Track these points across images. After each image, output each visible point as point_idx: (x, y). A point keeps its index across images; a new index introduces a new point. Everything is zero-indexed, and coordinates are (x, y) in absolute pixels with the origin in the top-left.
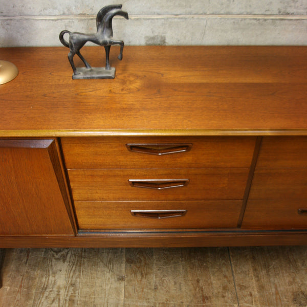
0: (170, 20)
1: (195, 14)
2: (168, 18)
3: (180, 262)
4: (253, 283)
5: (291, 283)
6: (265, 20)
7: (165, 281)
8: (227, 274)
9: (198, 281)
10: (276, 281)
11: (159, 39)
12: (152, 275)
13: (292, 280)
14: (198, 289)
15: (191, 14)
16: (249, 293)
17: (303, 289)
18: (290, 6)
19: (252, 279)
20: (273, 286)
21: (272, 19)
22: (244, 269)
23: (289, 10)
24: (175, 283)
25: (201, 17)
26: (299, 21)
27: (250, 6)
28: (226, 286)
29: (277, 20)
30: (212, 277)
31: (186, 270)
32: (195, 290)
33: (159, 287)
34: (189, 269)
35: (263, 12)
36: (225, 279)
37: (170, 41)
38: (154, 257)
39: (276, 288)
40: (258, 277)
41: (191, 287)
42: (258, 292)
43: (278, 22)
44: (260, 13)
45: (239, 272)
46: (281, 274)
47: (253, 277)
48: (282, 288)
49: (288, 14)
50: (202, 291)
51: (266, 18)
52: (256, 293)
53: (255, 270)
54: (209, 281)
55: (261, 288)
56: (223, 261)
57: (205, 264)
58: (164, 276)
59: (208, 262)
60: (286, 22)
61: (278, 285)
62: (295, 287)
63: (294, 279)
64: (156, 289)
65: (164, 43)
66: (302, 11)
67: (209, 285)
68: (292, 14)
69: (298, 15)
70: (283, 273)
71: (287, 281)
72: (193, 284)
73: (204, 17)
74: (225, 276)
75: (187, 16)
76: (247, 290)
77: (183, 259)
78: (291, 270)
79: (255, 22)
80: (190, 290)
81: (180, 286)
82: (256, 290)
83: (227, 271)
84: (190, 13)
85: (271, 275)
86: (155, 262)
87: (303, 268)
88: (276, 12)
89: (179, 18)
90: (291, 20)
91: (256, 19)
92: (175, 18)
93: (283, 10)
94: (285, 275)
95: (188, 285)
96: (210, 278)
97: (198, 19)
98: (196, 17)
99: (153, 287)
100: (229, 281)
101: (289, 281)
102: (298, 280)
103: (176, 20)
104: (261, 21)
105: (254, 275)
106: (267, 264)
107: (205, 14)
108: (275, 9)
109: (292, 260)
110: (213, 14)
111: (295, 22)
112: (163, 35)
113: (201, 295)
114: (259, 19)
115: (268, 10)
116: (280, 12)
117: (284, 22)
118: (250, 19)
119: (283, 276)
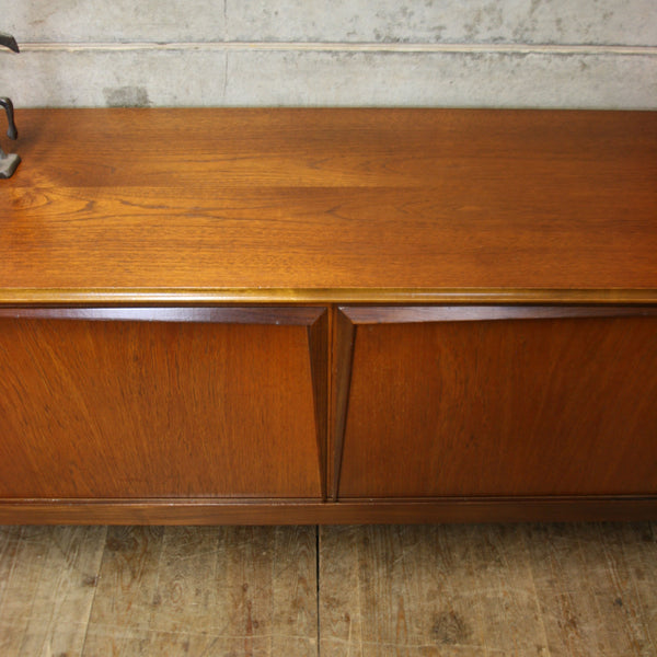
0: (149, 54)
1: (202, 41)
2: (144, 50)
3: (216, 549)
4: (356, 594)
5: (432, 595)
6: (351, 54)
7: (177, 588)
8: (306, 574)
9: (245, 590)
10: (404, 590)
11: (135, 95)
12: (153, 576)
13: (435, 588)
14: (241, 605)
15: (191, 42)
16: (343, 615)
17: (455, 607)
18: (400, 25)
19: (355, 586)
20: (395, 601)
21: (365, 52)
22: (342, 565)
23: (397, 32)
24: (198, 592)
25: (214, 47)
26: (423, 56)
27: (314, 24)
28: (301, 600)
29: (375, 53)
30: (275, 581)
31: (224, 565)
32: (236, 606)
33: (164, 600)
34: (230, 564)
35: (342, 36)
36: (301, 586)
37: (157, 99)
38: (165, 537)
39: (401, 606)
40: (367, 581)
41: (229, 601)
42: (363, 613)
43: (378, 58)
44: (338, 40)
45: (331, 570)
46: (415, 576)
47: (359, 582)
48: (413, 606)
49: (397, 41)
50: (249, 609)
51: (352, 49)
52: (359, 614)
53: (364, 566)
54: (267, 588)
55: (371, 604)
56: (304, 548)
57: (264, 553)
58: (178, 577)
59: (273, 549)
60: (395, 57)
61: (406, 600)
62: (439, 604)
63: (440, 587)
64: (156, 603)
65: (146, 102)
66: (422, 34)
67: (264, 597)
68: (406, 41)
69: (417, 42)
70: (420, 574)
71: (425, 592)
72: (232, 595)
73: (221, 47)
74: (301, 579)
75: (185, 46)
76: (341, 609)
77: (223, 541)
78: (439, 568)
79: (328, 57)
80: (226, 608)
81: (207, 598)
82: (359, 608)
83: (308, 568)
84: (189, 40)
85: (395, 577)
86: (164, 547)
87: (462, 563)
88: (370, 36)
89: (168, 50)
90: (405, 53)
91: (330, 52)
92: (160, 50)
93: (384, 33)
94: (424, 578)
95: (222, 596)
96: (270, 582)
97: (208, 51)
98: (203, 47)
99: (151, 601)
100: (307, 590)
101: (431, 591)
102: (449, 588)
103: (162, 54)
104: (342, 55)
105: (361, 578)
106: (391, 554)
107: (221, 41)
108: (367, 28)
109: (442, 548)
110: (237, 41)
111: (413, 58)
112: (140, 86)
113: (246, 617)
114: (337, 53)
115: (354, 33)
116: (378, 37)
117: (386, 58)
118: (319, 52)
119: (420, 581)
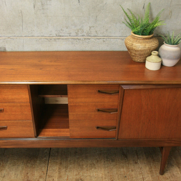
0: (6, 39)
1: (18, 37)
2: (5, 39)
3: (21, 165)
4: (56, 175)
5: (76, 175)
6: (51, 39)
7: (10, 173)
8: (44, 170)
9: (27, 174)
10: (69, 174)
11: (3, 49)
12: (4, 171)
13: (77, 173)
14: (26, 177)
15: (15, 37)
16: (52, 179)
17: (82, 178)
18: (61, 33)
19: (57, 173)
20: (66, 176)
21: (54, 39)
22: (54, 168)
23: (61, 34)
24: (15, 174)
25: (20, 38)
26: (67, 39)
27: (42, 33)
28: (42, 176)
30: (35, 172)
31: (23, 169)
32: (25, 177)
33: (6, 176)
34: (24, 168)
35: (49, 35)
36: (42, 173)
37: (8, 50)
38: (8, 163)
39: (68, 177)
40: (60, 172)
41: (23, 176)
42: (58, 179)
43: (57, 40)
45: (51, 169)
46: (73, 171)
47: (57, 172)
48: (71, 177)
49: (61, 36)
50: (28, 178)
51: (51, 38)
52: (56, 179)
53: (60, 169)
54: (33, 173)
55: (60, 177)
56: (44, 165)
57: (34, 166)
58: (10, 171)
59: (36, 165)
60: (61, 40)
61: (69, 176)
62: (78, 177)
63: (79, 173)
64: (4, 177)
65: (6, 50)
66: (66, 35)
67: (32, 175)
68: (63, 36)
69: (65, 36)
70: (74, 170)
71: (75, 174)
72: (24, 175)
73: (22, 38)
74: (43, 172)
75: (14, 38)
76: (52, 178)
77: (23, 163)
78: (79, 169)
79: (46, 40)
80: (22, 177)
81: (17, 175)
82: (56, 178)
83: (45, 169)
84: (15, 36)
85: (67, 171)
86: (8, 165)
87: (86, 168)
88: (55, 35)
89: (10, 39)
90: (63, 39)
91: (46, 39)
92: (8, 39)
93: (58, 34)
94: (75, 171)
95: (22, 175)
96: (34, 172)
97: (19, 39)
98: (18, 38)
99: (3, 176)
100: (44, 174)
101: (76, 174)
102: (81, 174)
103: (9, 39)
104: (49, 39)
105: (58, 171)
106: (67, 166)
107: (22, 36)
108: (54, 33)
109: (81, 165)
110: (25, 37)
111: (65, 40)
112: (4, 47)
113: (27, 179)
114: (48, 39)
115: (51, 35)
116: (57, 35)
117: (59, 40)
118: (44, 39)
119: (74, 172)
